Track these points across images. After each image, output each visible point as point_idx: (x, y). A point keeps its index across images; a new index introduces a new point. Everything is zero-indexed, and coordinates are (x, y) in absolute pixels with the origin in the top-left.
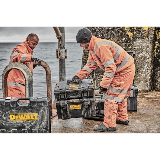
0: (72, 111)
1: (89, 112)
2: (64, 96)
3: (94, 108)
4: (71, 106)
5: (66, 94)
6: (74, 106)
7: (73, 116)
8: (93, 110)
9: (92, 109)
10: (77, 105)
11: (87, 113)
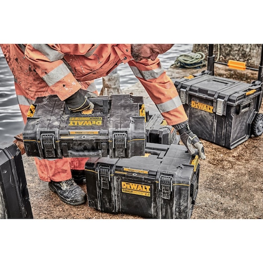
0: (124, 197)
1: (169, 211)
2: (54, 152)
3: (185, 204)
4: (123, 183)
5: (60, 145)
6: (131, 184)
7: (126, 208)
8: (182, 208)
9: (179, 205)
10: (140, 186)
11: (164, 210)
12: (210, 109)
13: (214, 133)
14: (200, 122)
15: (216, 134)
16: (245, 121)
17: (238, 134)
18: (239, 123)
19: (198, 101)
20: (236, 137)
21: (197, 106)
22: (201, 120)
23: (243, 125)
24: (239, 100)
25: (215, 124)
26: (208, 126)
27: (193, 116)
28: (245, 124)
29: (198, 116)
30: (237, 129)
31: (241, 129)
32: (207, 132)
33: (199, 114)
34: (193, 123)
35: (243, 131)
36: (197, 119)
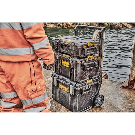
0: (62, 67)
3: (78, 72)
4: (62, 61)
5: (59, 45)
9: (76, 72)
12: (67, 90)
13: (70, 104)
14: (64, 97)
15: (71, 105)
16: (89, 98)
17: (83, 106)
18: (84, 99)
19: (62, 85)
20: (82, 107)
21: (62, 87)
22: (64, 96)
23: (87, 100)
24: (81, 86)
25: (70, 99)
26: (67, 100)
27: (60, 93)
28: (89, 100)
29: (63, 93)
30: (82, 103)
31: (86, 103)
32: (67, 103)
33: (63, 92)
34: (61, 97)
35: (88, 104)
36: (62, 95)
